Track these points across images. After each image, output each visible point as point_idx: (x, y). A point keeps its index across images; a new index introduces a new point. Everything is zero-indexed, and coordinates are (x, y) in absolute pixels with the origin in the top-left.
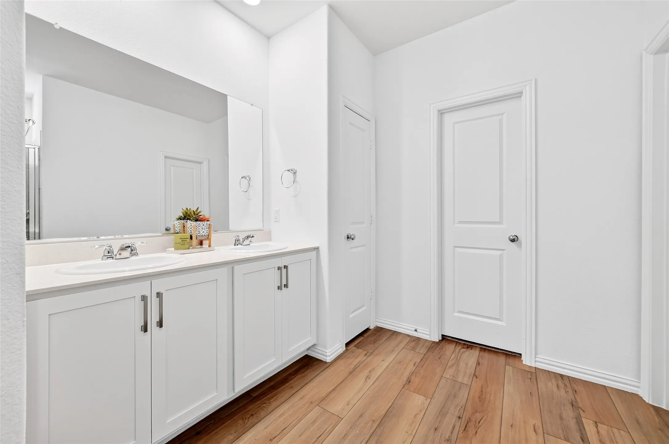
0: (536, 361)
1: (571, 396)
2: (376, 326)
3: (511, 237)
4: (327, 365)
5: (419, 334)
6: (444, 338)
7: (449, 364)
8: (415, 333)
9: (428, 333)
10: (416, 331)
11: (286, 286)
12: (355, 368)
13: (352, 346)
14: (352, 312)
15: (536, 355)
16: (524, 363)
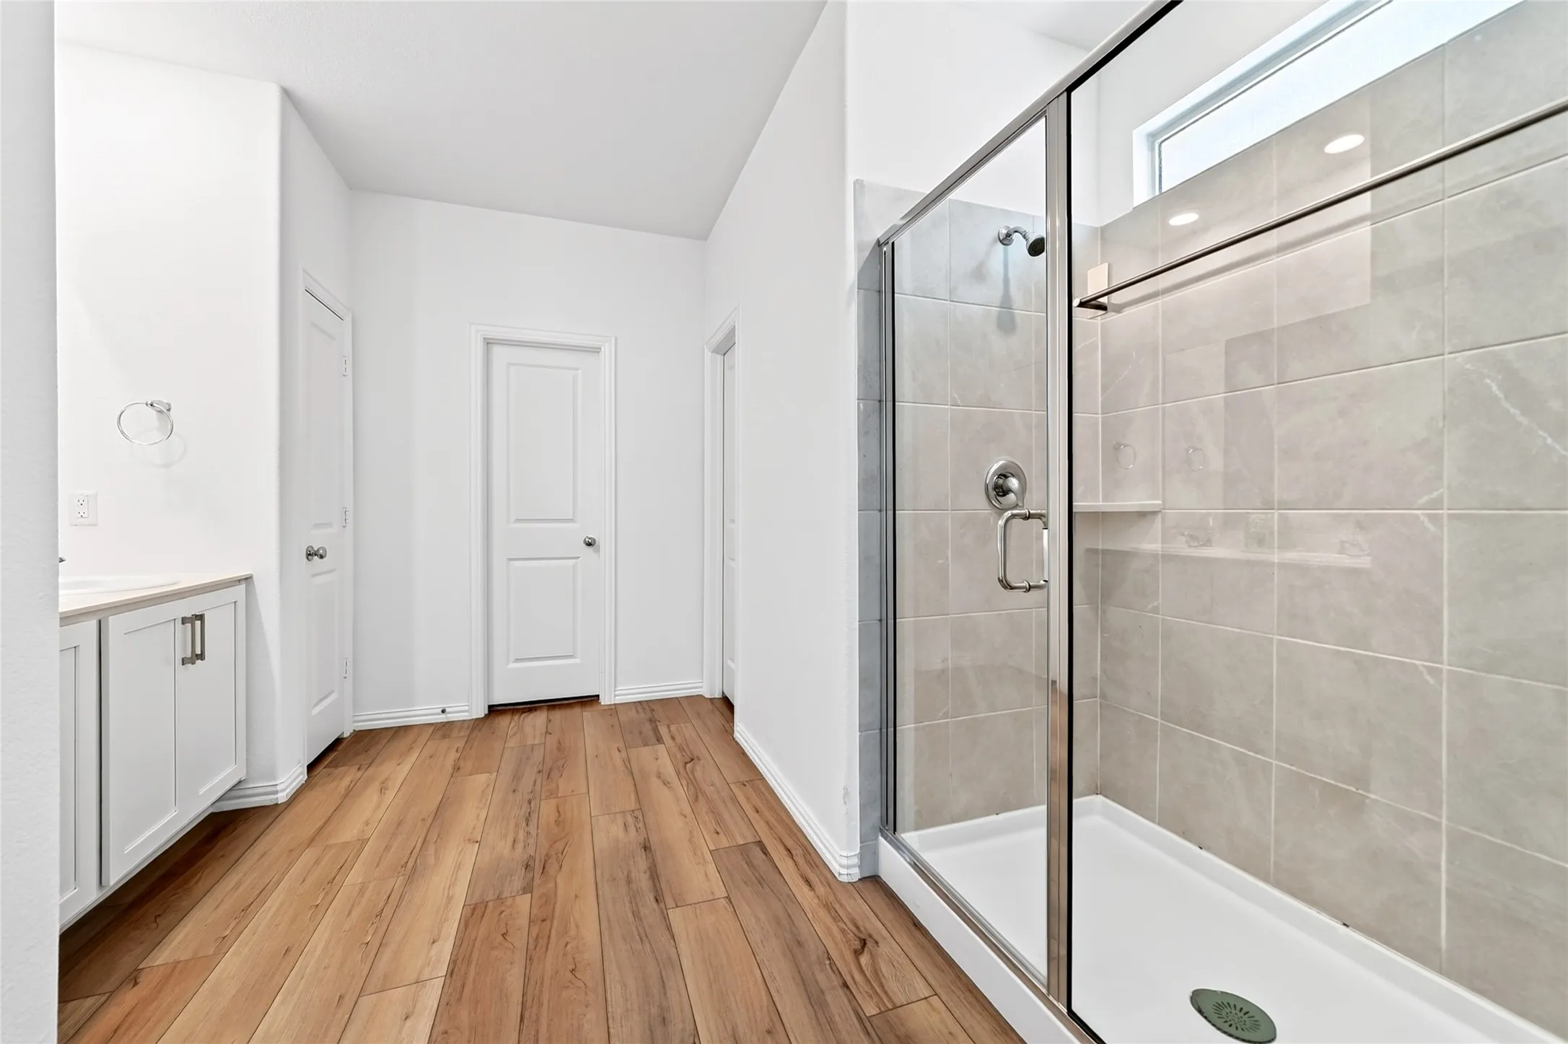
0: (615, 696)
1: (649, 714)
2: (354, 730)
3: (587, 540)
4: (280, 809)
5: (449, 715)
6: (494, 710)
7: (510, 733)
8: (443, 716)
9: (467, 708)
10: (443, 711)
11: (201, 657)
12: (350, 789)
13: (320, 769)
14: (316, 705)
15: (615, 687)
16: (602, 703)
